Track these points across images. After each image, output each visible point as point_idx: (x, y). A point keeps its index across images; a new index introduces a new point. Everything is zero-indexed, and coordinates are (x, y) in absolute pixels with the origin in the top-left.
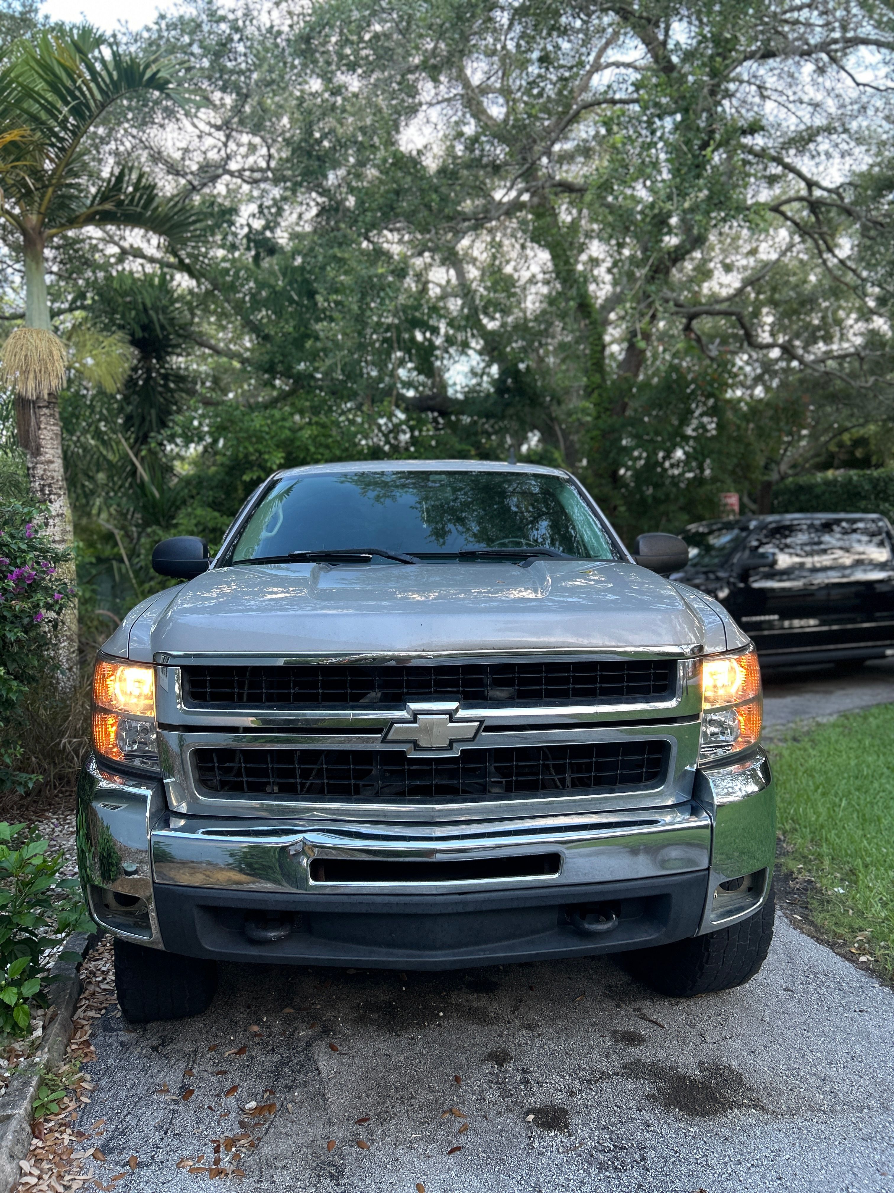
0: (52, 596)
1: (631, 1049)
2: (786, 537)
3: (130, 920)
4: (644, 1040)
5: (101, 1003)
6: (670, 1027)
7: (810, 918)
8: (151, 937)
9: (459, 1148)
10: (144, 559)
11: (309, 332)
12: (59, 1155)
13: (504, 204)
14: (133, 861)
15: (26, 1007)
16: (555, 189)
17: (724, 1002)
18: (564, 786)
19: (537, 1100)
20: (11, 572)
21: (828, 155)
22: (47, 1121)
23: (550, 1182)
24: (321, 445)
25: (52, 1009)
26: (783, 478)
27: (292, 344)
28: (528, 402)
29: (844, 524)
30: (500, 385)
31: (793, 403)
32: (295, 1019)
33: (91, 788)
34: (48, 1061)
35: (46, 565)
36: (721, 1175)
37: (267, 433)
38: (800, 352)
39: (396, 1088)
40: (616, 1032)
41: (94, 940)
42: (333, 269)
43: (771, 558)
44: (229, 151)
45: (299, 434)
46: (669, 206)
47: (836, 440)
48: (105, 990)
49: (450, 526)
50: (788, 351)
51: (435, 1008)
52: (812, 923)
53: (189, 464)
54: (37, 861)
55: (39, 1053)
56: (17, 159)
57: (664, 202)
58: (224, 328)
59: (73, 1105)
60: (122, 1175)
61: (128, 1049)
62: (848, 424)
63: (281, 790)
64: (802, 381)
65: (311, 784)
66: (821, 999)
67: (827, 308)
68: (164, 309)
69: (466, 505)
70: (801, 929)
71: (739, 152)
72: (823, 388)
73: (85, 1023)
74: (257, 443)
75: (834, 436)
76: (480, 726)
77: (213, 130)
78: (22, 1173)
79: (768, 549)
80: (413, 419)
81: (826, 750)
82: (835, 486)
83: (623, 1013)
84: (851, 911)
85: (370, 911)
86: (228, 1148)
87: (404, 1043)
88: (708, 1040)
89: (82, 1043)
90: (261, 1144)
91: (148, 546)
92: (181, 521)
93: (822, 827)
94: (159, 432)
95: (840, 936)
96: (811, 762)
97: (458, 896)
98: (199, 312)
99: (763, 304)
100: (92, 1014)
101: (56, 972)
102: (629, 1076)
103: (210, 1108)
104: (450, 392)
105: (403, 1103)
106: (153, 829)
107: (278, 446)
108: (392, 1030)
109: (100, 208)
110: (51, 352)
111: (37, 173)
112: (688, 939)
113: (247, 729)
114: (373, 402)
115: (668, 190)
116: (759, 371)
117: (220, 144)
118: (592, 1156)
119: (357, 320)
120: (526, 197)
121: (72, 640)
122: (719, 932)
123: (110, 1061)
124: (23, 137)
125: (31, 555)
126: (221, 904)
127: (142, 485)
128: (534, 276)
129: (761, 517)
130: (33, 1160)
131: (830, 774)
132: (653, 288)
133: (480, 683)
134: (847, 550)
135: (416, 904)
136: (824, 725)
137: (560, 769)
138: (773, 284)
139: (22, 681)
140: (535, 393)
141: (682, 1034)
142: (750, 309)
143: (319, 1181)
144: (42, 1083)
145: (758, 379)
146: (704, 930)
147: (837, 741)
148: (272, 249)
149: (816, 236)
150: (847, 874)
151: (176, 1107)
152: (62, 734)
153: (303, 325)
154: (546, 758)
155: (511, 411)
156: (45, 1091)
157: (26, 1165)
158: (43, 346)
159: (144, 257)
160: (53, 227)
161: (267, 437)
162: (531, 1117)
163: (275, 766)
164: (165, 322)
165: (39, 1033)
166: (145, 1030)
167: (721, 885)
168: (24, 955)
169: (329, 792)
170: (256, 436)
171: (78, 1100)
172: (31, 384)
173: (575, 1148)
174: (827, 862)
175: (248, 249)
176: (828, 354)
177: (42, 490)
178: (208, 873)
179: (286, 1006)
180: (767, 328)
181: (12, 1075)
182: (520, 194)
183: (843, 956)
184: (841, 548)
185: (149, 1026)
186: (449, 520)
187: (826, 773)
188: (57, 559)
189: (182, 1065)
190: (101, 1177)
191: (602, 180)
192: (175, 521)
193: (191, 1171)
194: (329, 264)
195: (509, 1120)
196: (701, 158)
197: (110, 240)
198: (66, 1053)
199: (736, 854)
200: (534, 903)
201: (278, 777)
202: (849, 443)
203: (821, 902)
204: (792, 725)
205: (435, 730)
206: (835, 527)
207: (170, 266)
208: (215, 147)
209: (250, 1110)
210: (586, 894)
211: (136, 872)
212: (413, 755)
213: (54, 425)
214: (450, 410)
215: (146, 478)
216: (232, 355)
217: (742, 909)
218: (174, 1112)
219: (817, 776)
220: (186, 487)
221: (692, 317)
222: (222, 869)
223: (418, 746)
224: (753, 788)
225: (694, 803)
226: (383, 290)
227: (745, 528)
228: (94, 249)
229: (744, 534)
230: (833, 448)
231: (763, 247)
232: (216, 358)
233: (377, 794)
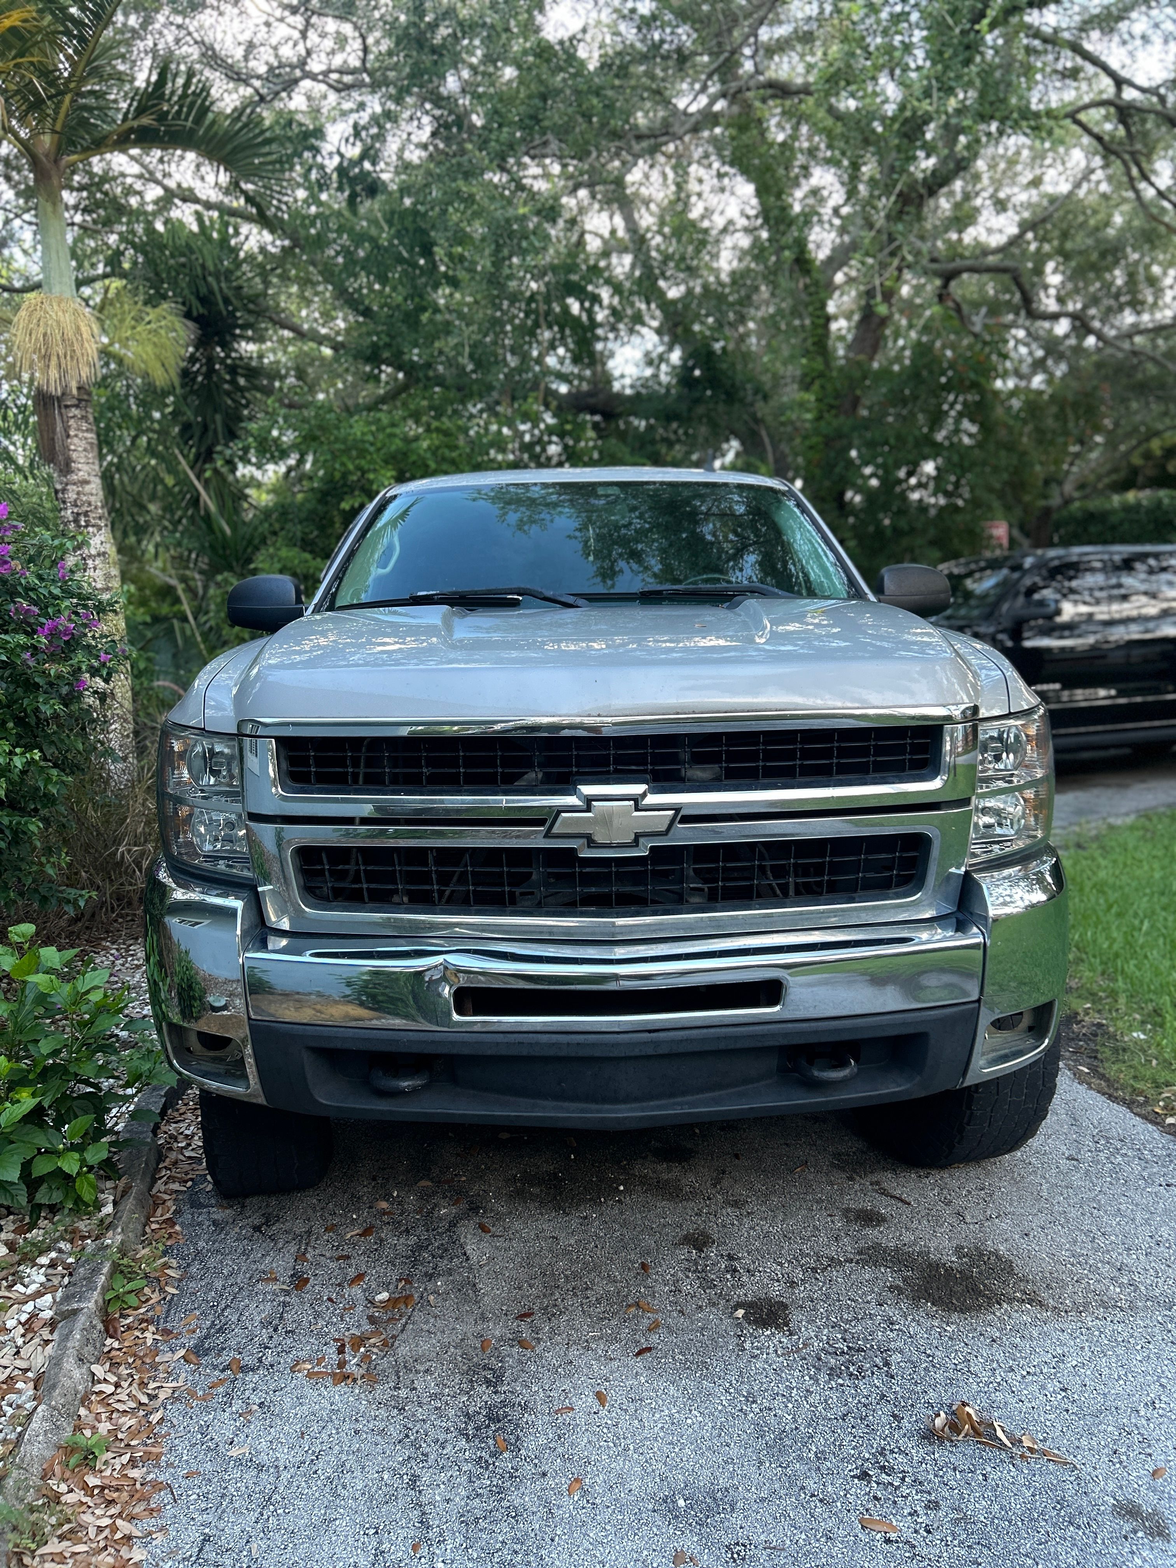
0: (97, 657)
1: (868, 1231)
2: (1070, 579)
3: (221, 1068)
4: (884, 1220)
5: (187, 1174)
6: (919, 1204)
7: (1101, 1070)
8: (248, 1087)
9: (649, 1349)
10: (215, 615)
11: (424, 303)
12: (141, 1358)
13: (692, 115)
14: (222, 994)
15: (91, 1176)
16: (762, 91)
17: (988, 1174)
18: (786, 895)
19: (749, 1290)
20: (42, 625)
21: (1145, 38)
22: (122, 1316)
23: (766, 1390)
24: (444, 459)
25: (124, 1180)
26: (1067, 502)
27: (403, 321)
28: (723, 397)
29: (1152, 562)
30: (684, 376)
31: (1087, 395)
32: (434, 1193)
33: (162, 901)
34: (122, 1243)
35: (87, 617)
36: (987, 1384)
37: (372, 444)
38: (1096, 324)
39: (566, 1277)
40: (848, 1210)
41: (173, 1097)
42: (457, 210)
43: (1053, 606)
44: (309, 44)
45: (414, 445)
46: (926, 106)
47: (1141, 449)
48: (190, 1158)
49: (622, 564)
50: (1081, 324)
51: (615, 1180)
52: (1102, 1077)
53: (268, 492)
54: (96, 997)
55: (110, 1234)
56: (21, 55)
57: (919, 100)
58: (309, 302)
59: (156, 1297)
60: (221, 1382)
61: (222, 1229)
62: (1160, 426)
63: (411, 901)
64: (1099, 365)
65: (453, 892)
66: (1116, 1171)
67: (1137, 262)
68: (228, 273)
69: (642, 534)
70: (1089, 1084)
71: (1022, 35)
72: (1129, 376)
73: (167, 1197)
74: (358, 457)
75: (1140, 443)
76: (675, 816)
77: (287, 13)
78: (94, 1380)
79: (1048, 594)
80: (567, 422)
81: (1121, 859)
82: (1138, 512)
83: (856, 1187)
84: (1154, 1062)
85: (533, 1053)
86: (355, 1347)
87: (574, 1224)
88: (968, 1219)
89: (165, 1221)
90: (397, 1343)
91: (219, 600)
92: (260, 566)
93: (1117, 955)
94: (226, 445)
95: (1141, 1093)
96: (1102, 874)
97: (647, 1035)
98: (275, 280)
99: (1049, 257)
100: (176, 1186)
101: (127, 1135)
102: (865, 1263)
103: (330, 1299)
104: (616, 386)
105: (575, 1295)
106: (246, 950)
107: (386, 462)
108: (558, 1208)
109: (135, 124)
110: (78, 328)
111: (47, 74)
112: (947, 1091)
113: (364, 821)
114: (513, 399)
115: (925, 82)
116: (1040, 353)
117: (296, 35)
118: (819, 1359)
119: (490, 282)
120: (720, 106)
121: (125, 720)
122: (986, 1084)
123: (201, 1244)
124: (25, 21)
125: (67, 603)
126: (339, 1045)
127: (208, 518)
128: (731, 222)
129: (1039, 552)
130: (108, 1365)
131: (1127, 890)
132: (900, 227)
133: (674, 759)
134: (1153, 596)
135: (594, 1045)
136: (1119, 827)
137: (780, 872)
138: (1064, 225)
139: (63, 770)
140: (733, 385)
141: (933, 1213)
142: (1030, 265)
143: (472, 1388)
144: (116, 1269)
145: (1039, 365)
146: (970, 1080)
147: (1136, 848)
148: (373, 188)
149: (1127, 157)
150: (1149, 1015)
151: (288, 1299)
152: (117, 842)
153: (417, 294)
154: (762, 858)
155: (701, 410)
156: (119, 1281)
157: (99, 1370)
158: (67, 319)
159: (197, 201)
160: (74, 153)
161: (372, 449)
162: (740, 1313)
163: (405, 868)
164: (230, 294)
165: (109, 1209)
166: (243, 1207)
167: (993, 1024)
168: (86, 1113)
169: (477, 902)
170: (357, 449)
171: (162, 1290)
172: (54, 373)
173: (798, 1350)
174: (1122, 1000)
175: (340, 189)
176: (1136, 329)
177: (76, 521)
178: (318, 1007)
179: (422, 1179)
180: (1052, 292)
181: (77, 1261)
182: (713, 101)
183: (1144, 1117)
184: (1146, 593)
185: (248, 1201)
186: (621, 555)
187: (1121, 887)
188: (101, 608)
189: (292, 1247)
190: (196, 1384)
191: (832, 70)
192: (252, 566)
193: (310, 1375)
194: (451, 203)
195: (712, 1316)
196: (972, 35)
197: (149, 177)
198: (144, 1233)
199: (1013, 984)
200: (747, 1044)
201: (408, 883)
202: (1158, 453)
203: (1116, 1050)
204: (1077, 829)
205: (616, 822)
206: (1138, 566)
207: (233, 213)
208: (289, 39)
209: (381, 1302)
210: (816, 1032)
211: (225, 1008)
212: (586, 854)
213: (87, 431)
214: (619, 410)
215: (213, 507)
216: (322, 340)
217: (1020, 1053)
218: (285, 1304)
219: (1110, 892)
220: (266, 520)
221: (949, 277)
222: (336, 1002)
223: (594, 842)
224: (1039, 896)
225: (961, 916)
226: (527, 238)
227: (1017, 568)
228: (129, 191)
229: (1016, 575)
230: (1137, 460)
231: (1050, 175)
232: (299, 344)
233: (539, 905)
